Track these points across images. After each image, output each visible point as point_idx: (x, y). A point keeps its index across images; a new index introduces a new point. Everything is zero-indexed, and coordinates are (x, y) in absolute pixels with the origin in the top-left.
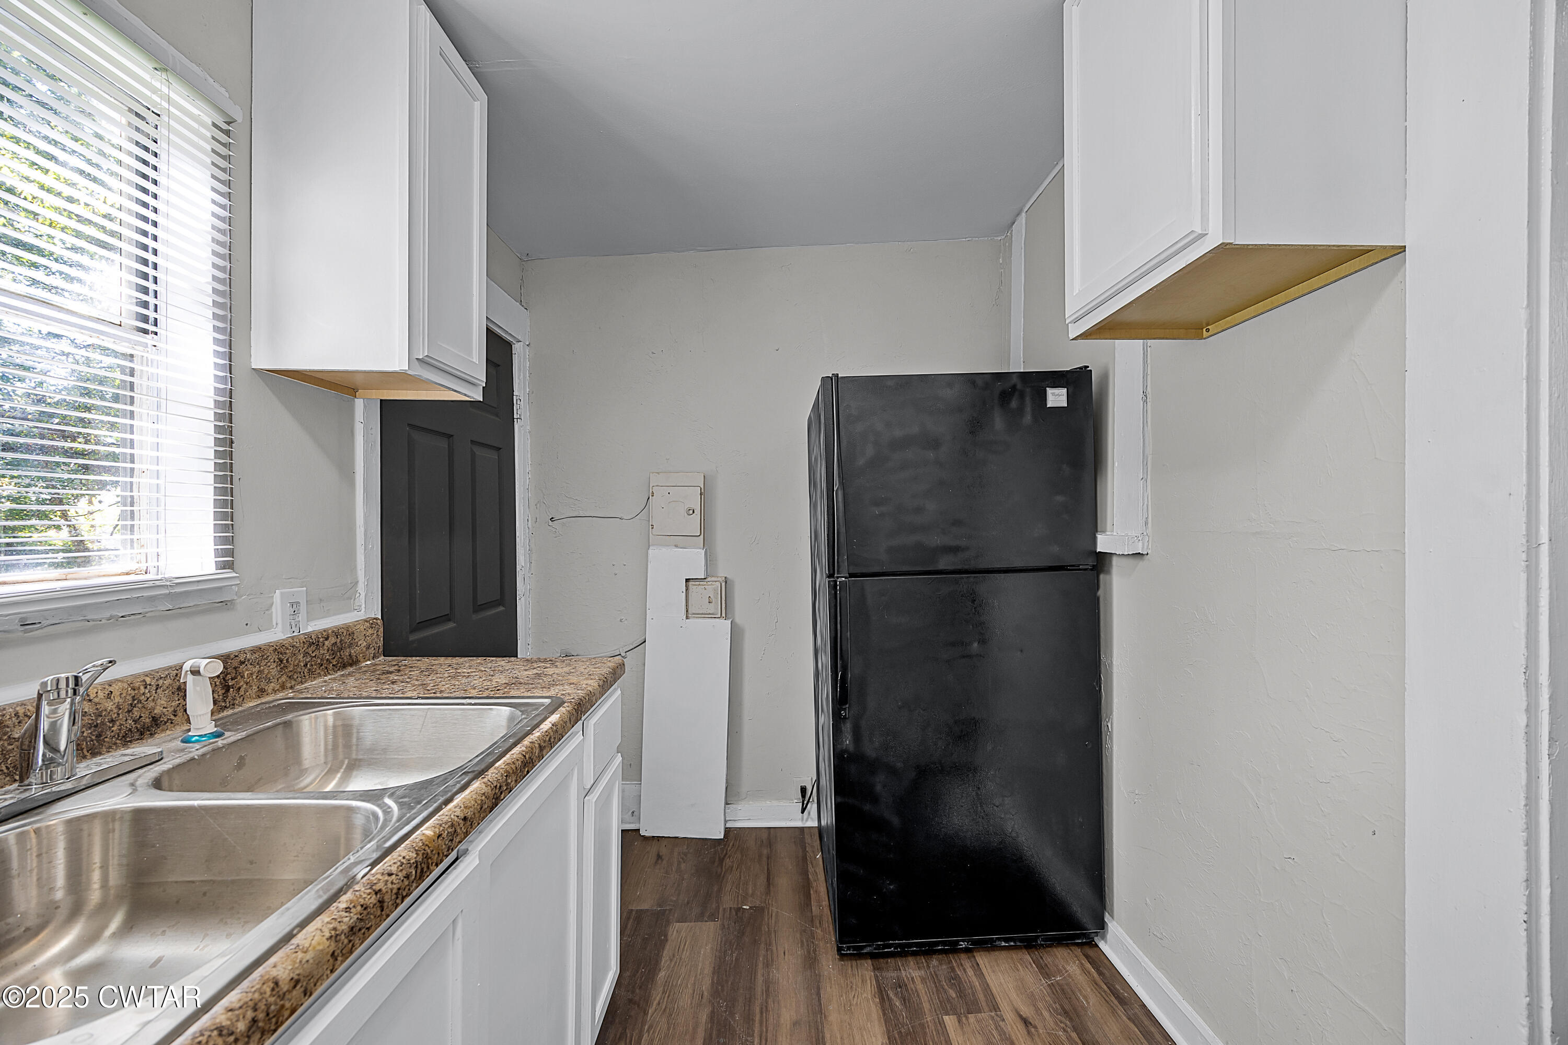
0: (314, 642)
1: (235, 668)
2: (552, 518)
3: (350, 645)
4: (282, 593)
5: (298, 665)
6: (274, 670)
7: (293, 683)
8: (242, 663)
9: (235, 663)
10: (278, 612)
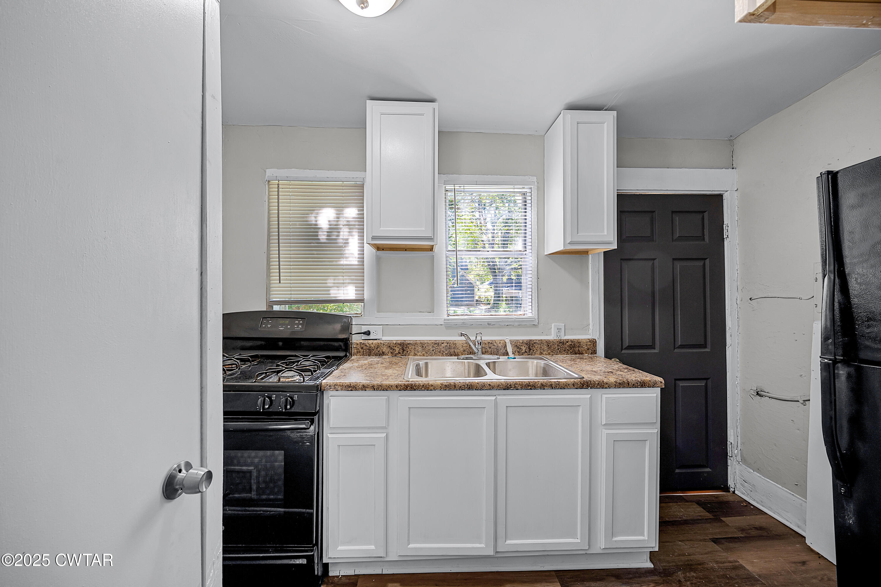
0: (562, 343)
1: (533, 344)
2: (751, 298)
3: (579, 347)
4: (554, 325)
5: (555, 348)
6: (546, 348)
7: (553, 354)
8: (535, 343)
9: (533, 343)
10: (553, 331)
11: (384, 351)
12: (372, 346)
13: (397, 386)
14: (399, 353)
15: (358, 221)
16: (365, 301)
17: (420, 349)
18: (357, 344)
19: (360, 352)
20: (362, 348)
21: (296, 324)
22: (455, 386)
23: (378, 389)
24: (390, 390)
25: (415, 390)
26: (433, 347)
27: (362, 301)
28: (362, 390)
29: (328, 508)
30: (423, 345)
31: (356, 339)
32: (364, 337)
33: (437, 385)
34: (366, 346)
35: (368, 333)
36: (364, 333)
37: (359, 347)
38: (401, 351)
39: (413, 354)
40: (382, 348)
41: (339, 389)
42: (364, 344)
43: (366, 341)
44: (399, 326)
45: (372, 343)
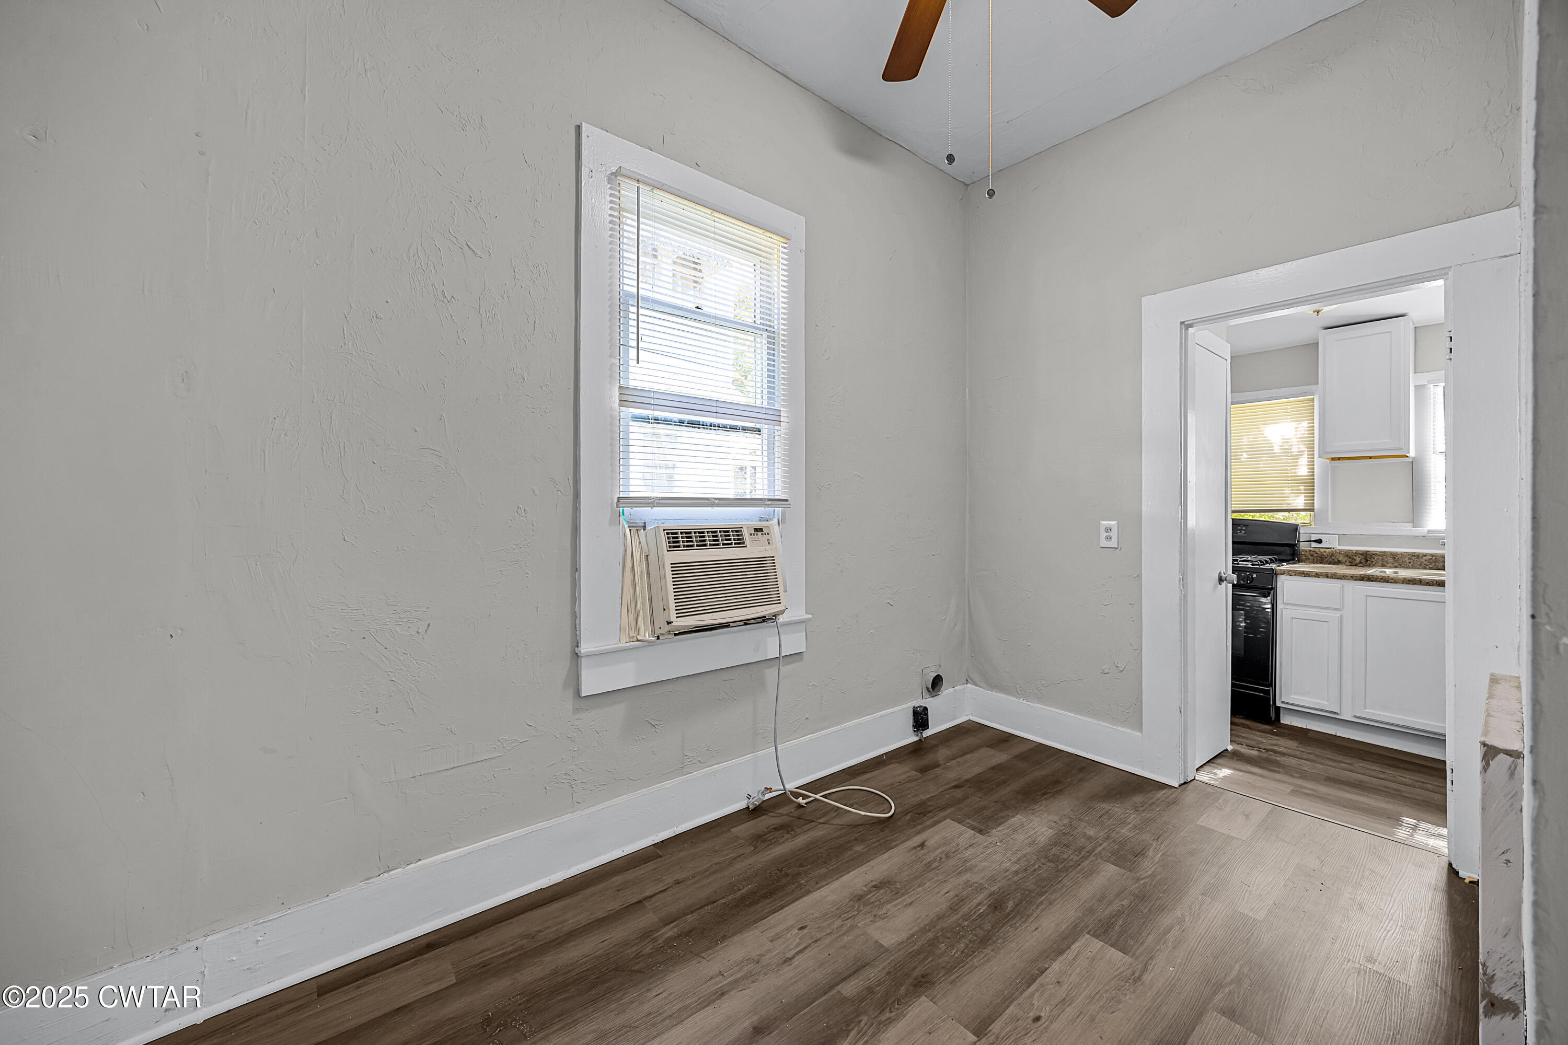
11: (1340, 559)
12: (1325, 554)
13: (1352, 577)
14: (1361, 562)
15: (1308, 434)
16: (1315, 510)
17: (1390, 560)
18: (1306, 551)
19: (1309, 559)
20: (1312, 555)
21: (1239, 530)
22: (1421, 582)
23: (1331, 577)
24: (1345, 579)
25: (1372, 581)
26: (1409, 559)
27: (1313, 510)
28: (1315, 577)
29: (1281, 664)
30: (1394, 556)
31: (1303, 546)
32: (1314, 545)
33: (1399, 579)
34: (1317, 553)
35: (1320, 541)
36: (1315, 541)
37: (1308, 554)
38: (1363, 561)
39: (1380, 564)
40: (1337, 557)
41: (1293, 574)
42: (1314, 551)
43: (1317, 550)
44: (1361, 536)
45: (1325, 552)
